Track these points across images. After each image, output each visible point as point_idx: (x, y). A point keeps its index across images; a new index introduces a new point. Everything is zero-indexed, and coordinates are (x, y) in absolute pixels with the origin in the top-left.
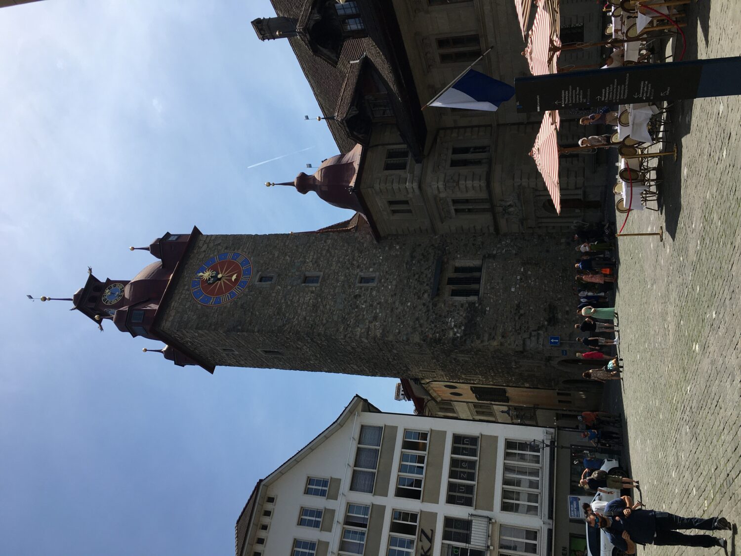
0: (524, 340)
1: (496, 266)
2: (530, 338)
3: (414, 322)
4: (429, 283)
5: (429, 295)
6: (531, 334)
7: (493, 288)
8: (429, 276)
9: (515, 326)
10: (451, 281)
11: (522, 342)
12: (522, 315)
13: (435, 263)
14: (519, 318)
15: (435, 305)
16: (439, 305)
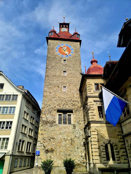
1: (70, 129)
3: (49, 104)
5: (59, 108)
6: (42, 143)
11: (39, 140)
12: (50, 140)
13: (71, 109)
16: (55, 111)
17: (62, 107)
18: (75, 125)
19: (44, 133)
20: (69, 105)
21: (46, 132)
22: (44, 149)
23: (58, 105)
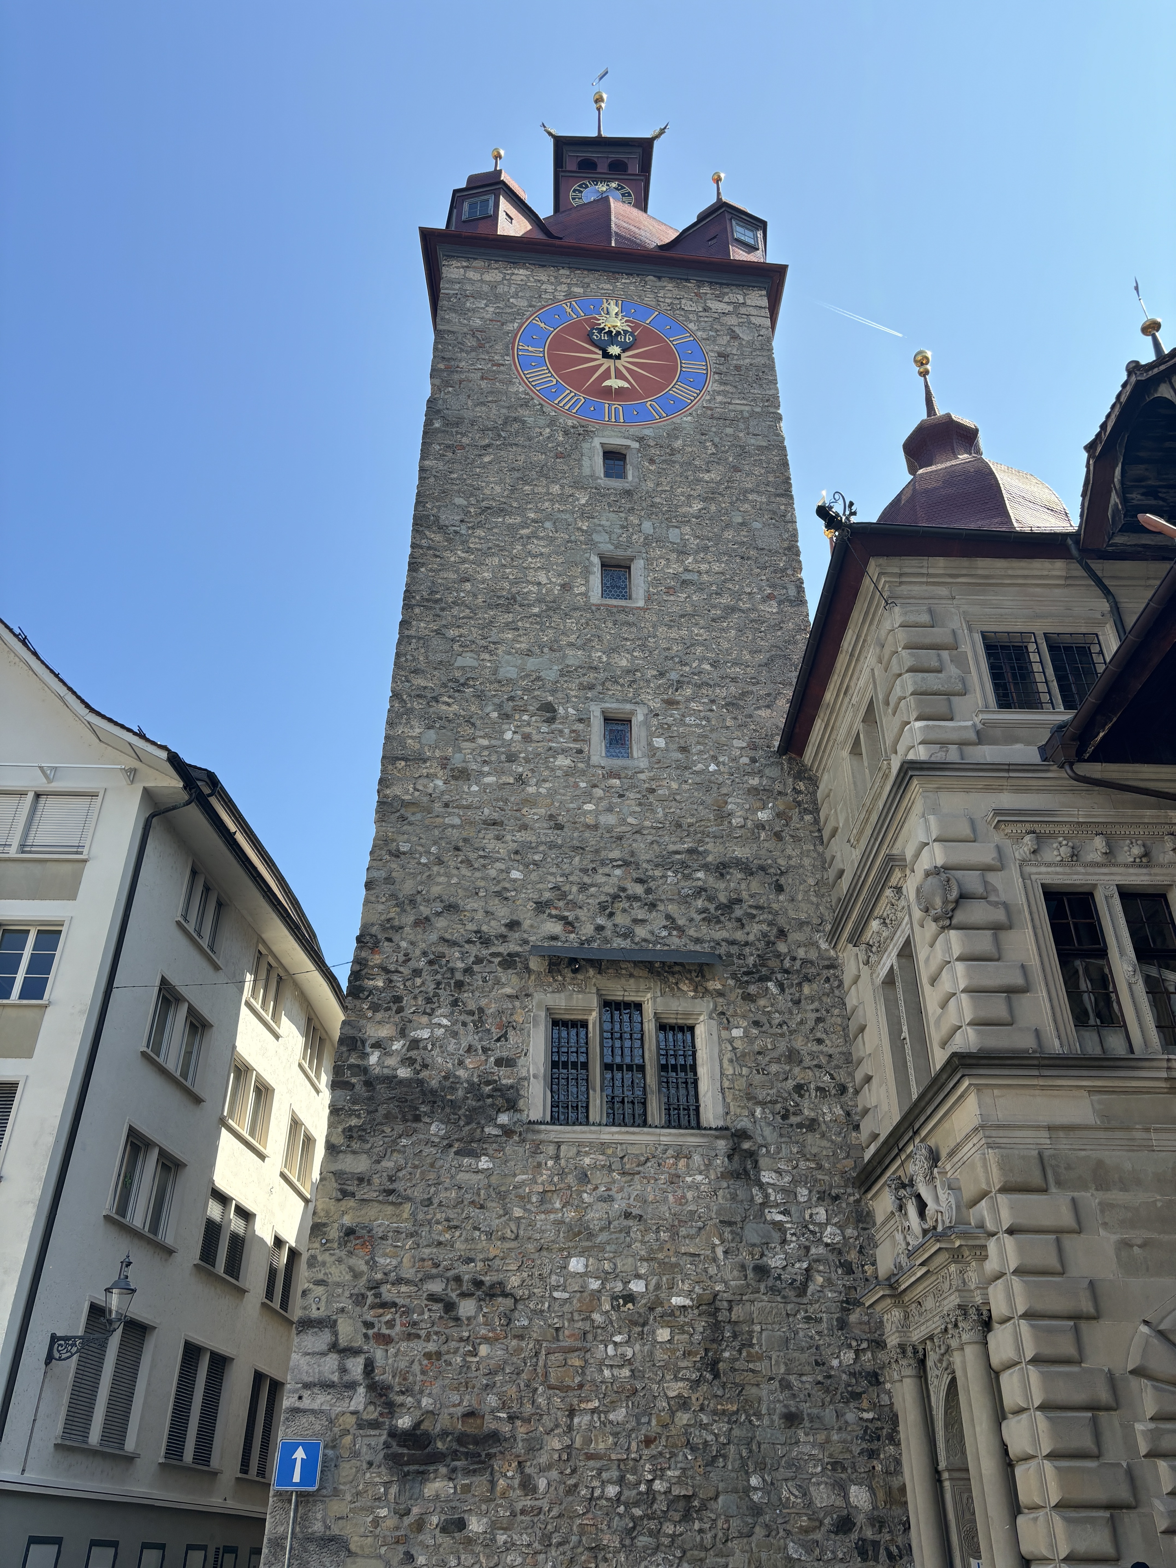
0: (327, 1324)
1: (696, 1186)
2: (334, 1347)
3: (440, 898)
4: (608, 933)
5: (554, 938)
6: (355, 1352)
7: (584, 1178)
8: (641, 932)
9: (399, 1281)
11: (315, 1314)
12: (450, 1307)
13: (698, 948)
14: (433, 1298)
15: (509, 961)
16: (506, 976)
17: (588, 930)
18: (742, 1135)
19: (379, 1220)
20: (672, 909)
21: (408, 1208)
22: (375, 1425)
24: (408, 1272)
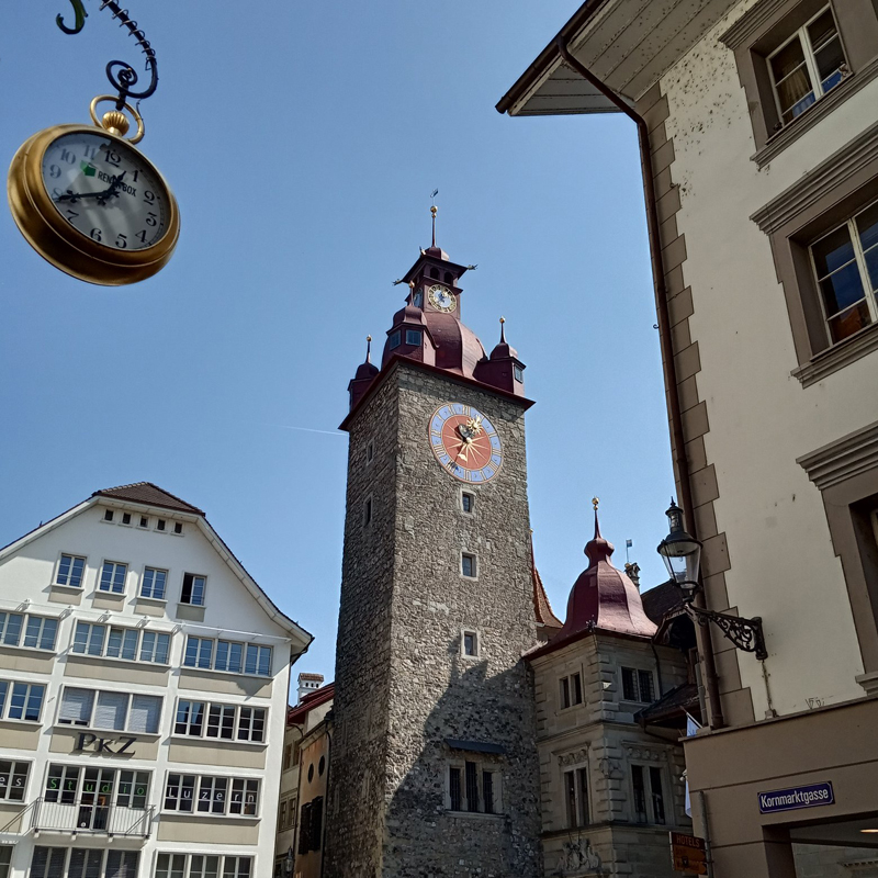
4: (468, 735)
5: (451, 736)
7: (463, 831)
8: (478, 735)
10: (471, 767)
13: (496, 743)
15: (437, 745)
16: (436, 751)
17: (461, 733)
18: (508, 817)
19: (404, 845)
20: (487, 725)
21: (412, 841)
23: (447, 721)
24: (413, 864)
